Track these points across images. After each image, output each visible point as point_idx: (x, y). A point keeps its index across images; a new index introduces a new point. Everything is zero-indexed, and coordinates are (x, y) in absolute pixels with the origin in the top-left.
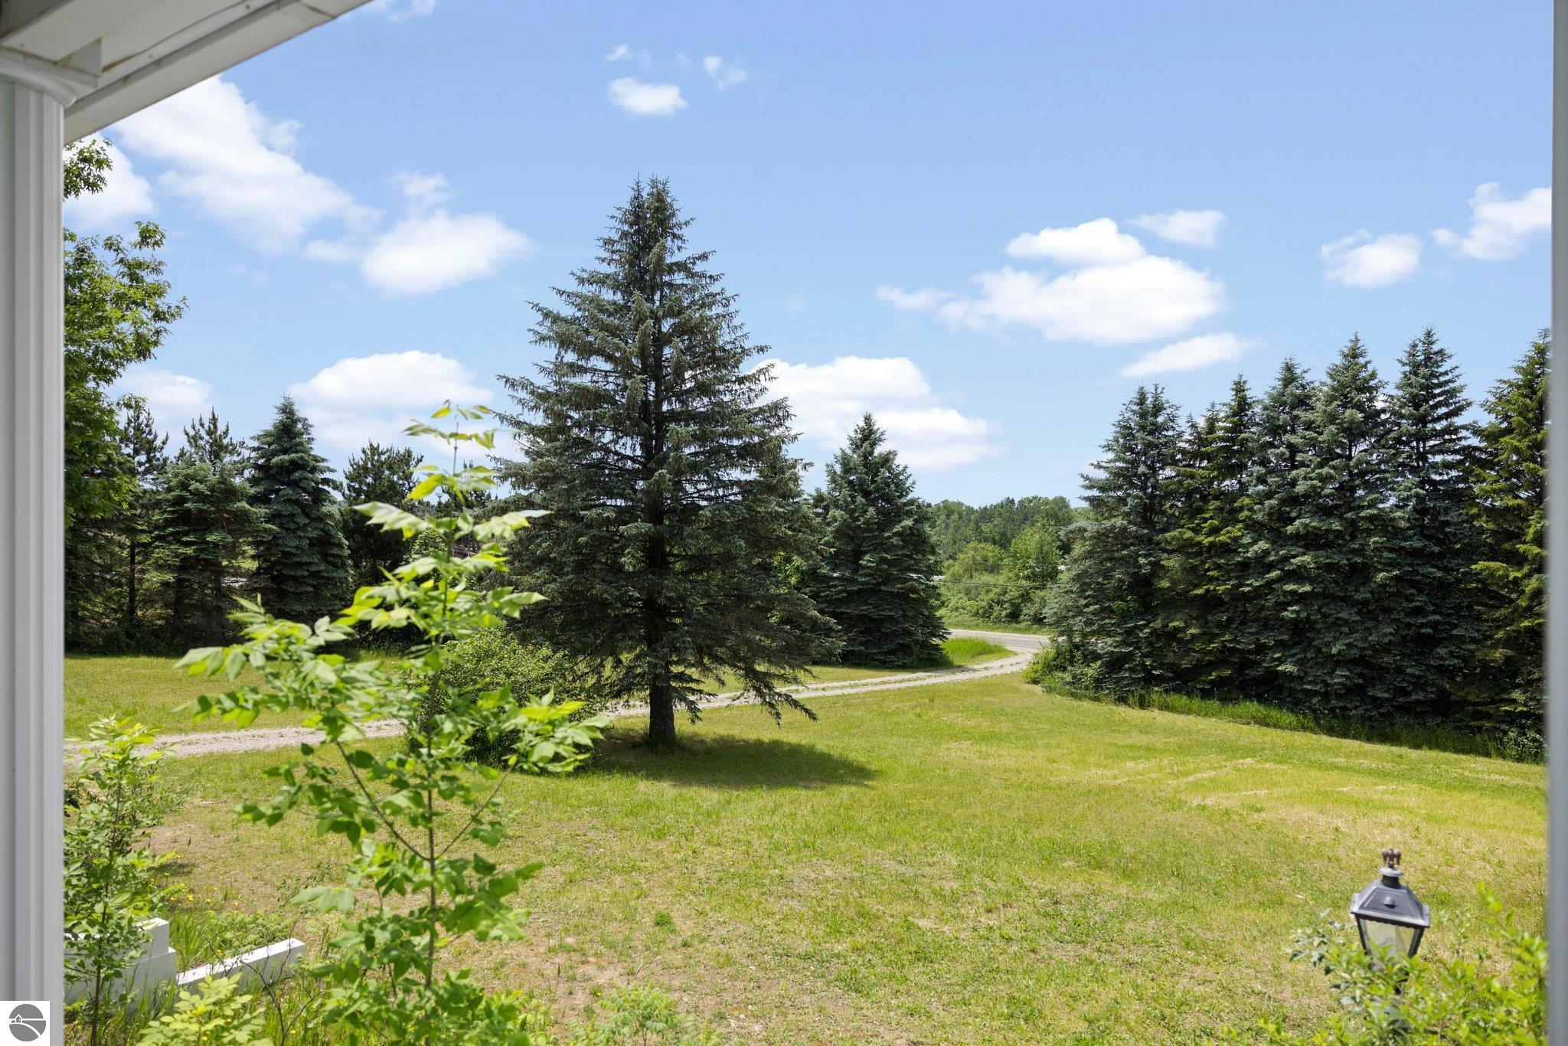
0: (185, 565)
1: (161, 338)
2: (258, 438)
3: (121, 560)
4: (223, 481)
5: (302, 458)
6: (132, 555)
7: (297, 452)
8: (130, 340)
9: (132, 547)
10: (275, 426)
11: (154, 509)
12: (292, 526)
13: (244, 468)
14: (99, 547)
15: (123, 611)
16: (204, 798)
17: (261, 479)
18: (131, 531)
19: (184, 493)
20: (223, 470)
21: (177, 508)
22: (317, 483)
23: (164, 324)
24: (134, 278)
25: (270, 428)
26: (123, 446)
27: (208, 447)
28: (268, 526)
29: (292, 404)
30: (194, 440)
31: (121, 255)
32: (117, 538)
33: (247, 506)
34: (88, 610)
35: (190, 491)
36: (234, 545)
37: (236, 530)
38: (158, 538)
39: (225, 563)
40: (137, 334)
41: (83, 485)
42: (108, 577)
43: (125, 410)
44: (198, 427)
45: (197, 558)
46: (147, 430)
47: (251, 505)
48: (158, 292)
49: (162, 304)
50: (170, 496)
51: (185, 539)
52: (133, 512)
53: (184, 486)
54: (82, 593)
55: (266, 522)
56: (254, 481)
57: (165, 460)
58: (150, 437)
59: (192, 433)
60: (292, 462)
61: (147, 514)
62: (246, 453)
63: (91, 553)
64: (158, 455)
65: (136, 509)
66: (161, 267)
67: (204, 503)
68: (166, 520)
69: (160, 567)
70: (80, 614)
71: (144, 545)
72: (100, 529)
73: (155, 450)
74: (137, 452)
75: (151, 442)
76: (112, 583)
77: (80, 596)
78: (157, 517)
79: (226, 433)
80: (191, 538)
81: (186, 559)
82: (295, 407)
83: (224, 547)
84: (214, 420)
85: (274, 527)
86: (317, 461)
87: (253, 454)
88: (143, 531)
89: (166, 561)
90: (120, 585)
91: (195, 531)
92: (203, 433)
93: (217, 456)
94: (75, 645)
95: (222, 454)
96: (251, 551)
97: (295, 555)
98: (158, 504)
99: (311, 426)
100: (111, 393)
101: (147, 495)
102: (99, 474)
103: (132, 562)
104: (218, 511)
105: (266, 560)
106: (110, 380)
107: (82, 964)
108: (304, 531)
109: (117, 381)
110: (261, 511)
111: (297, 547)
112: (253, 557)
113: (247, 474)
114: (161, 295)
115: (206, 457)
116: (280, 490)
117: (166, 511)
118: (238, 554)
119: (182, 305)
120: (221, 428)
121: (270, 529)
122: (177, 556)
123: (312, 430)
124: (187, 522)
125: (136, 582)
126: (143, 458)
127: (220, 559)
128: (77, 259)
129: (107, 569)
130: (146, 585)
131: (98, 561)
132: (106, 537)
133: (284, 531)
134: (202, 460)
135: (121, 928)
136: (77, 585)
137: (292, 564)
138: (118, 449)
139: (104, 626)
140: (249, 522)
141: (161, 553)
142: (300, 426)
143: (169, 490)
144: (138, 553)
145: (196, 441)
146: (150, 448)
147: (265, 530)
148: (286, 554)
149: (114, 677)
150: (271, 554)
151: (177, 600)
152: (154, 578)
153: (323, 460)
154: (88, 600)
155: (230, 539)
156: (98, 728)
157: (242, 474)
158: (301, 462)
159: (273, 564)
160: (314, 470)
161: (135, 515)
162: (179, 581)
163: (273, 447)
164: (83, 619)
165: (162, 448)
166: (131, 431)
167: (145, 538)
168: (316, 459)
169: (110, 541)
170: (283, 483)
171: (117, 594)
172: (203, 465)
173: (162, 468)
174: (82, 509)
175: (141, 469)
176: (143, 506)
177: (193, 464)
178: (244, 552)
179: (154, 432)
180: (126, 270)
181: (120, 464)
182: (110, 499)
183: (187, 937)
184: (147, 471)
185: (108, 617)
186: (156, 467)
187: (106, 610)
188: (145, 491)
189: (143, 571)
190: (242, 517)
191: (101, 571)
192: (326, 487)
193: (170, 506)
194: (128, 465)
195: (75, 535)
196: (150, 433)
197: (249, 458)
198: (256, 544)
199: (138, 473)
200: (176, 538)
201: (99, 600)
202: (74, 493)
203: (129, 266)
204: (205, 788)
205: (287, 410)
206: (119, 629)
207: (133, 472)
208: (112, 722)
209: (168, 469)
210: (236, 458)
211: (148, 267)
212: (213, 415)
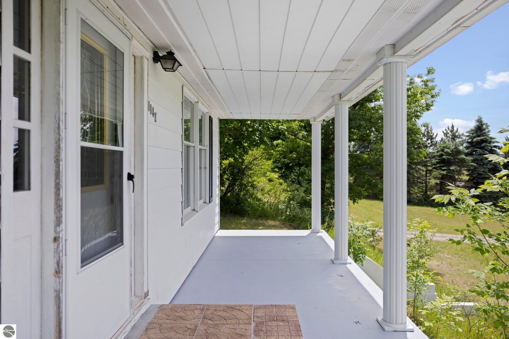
0: (443, 177)
1: (434, 103)
2: (468, 132)
3: (423, 175)
4: (456, 148)
5: (485, 138)
6: (426, 174)
7: (483, 136)
8: (424, 105)
9: (426, 171)
10: (475, 127)
11: (433, 158)
12: (482, 164)
13: (463, 143)
14: (416, 171)
15: (423, 192)
16: (448, 255)
17: (470, 147)
18: (426, 166)
19: (443, 153)
20: (456, 144)
21: (440, 158)
22: (491, 147)
23: (434, 99)
24: (426, 85)
25: (473, 128)
26: (423, 138)
27: (451, 136)
28: (472, 164)
29: (481, 118)
30: (446, 134)
31: (422, 79)
32: (421, 168)
33: (465, 157)
34: (413, 191)
35: (444, 152)
36: (460, 171)
37: (460, 165)
38: (434, 168)
39: (457, 177)
40: (426, 103)
41: (411, 152)
42: (419, 181)
43: (423, 127)
44: (447, 130)
45: (447, 175)
46: (431, 132)
47: (466, 156)
48: (433, 88)
49: (434, 92)
50: (438, 154)
51: (443, 168)
52: (426, 159)
53: (443, 150)
54: (412, 185)
55: (472, 162)
56: (467, 148)
57: (436, 142)
58: (432, 135)
59: (445, 132)
60: (482, 140)
61: (431, 160)
62: (464, 138)
63: (414, 173)
64: (434, 140)
65: (427, 158)
66: (434, 80)
67: (449, 156)
68: (437, 162)
69: (435, 178)
70: (411, 192)
71: (430, 170)
72: (416, 165)
73: (433, 139)
74: (427, 140)
75: (432, 136)
76: (420, 183)
77: (411, 186)
78: (434, 161)
79: (457, 131)
80: (445, 168)
81: (443, 175)
82: (483, 120)
83: (456, 171)
84: (453, 127)
85: (474, 164)
86: (491, 139)
87: (467, 138)
88: (429, 166)
89: (437, 176)
90: (423, 183)
91: (446, 166)
92: (449, 132)
93: (454, 140)
94: (410, 202)
95: (456, 139)
96: (466, 173)
97: (483, 174)
98: (434, 157)
99: (489, 126)
100: (420, 122)
101: (431, 154)
102: (416, 148)
103: (426, 176)
104: (454, 159)
105: (472, 176)
106: (419, 118)
107: (411, 288)
108: (486, 165)
109: (421, 118)
110: (470, 158)
111: (484, 172)
112: (467, 175)
113: (464, 145)
114: (434, 89)
115: (450, 140)
116: (477, 150)
117: (437, 159)
118: (462, 174)
119: (440, 92)
120: (455, 129)
121: (473, 165)
122: (440, 174)
123: (489, 128)
124: (444, 163)
125: (427, 182)
126: (429, 141)
127: (455, 176)
128: (410, 83)
129: (419, 178)
130: (430, 184)
131: (416, 176)
132: (418, 168)
133: (478, 166)
134: (449, 141)
135: (421, 280)
136: (411, 183)
137: (482, 178)
138: (421, 139)
139: (418, 196)
140: (465, 162)
141: (436, 173)
142: (484, 126)
143: (438, 152)
144: (428, 173)
145: (446, 135)
146: (431, 138)
147: (471, 165)
148: (480, 174)
149: (421, 213)
150: (474, 174)
151: (440, 189)
152: (433, 182)
153: (494, 139)
154: (413, 188)
155: (458, 169)
156: (415, 221)
157: (462, 145)
158: (485, 140)
159: (474, 178)
160: (490, 142)
161: (427, 160)
162: (441, 183)
163: (474, 135)
164: (412, 194)
165: (435, 138)
166: (426, 133)
167: (430, 168)
168: (491, 138)
169: (419, 169)
170: (478, 148)
171: (422, 186)
172: (449, 143)
173: (435, 145)
174: (411, 159)
175: (429, 145)
176: (430, 158)
177: (446, 143)
178: (464, 173)
179: (433, 132)
180: (424, 83)
181: (422, 144)
182: (419, 156)
183: (441, 291)
184: (431, 146)
185: (419, 194)
186: (434, 144)
187: (418, 191)
188: (430, 153)
189: (430, 179)
190: (463, 161)
191: (417, 179)
192: (495, 149)
193: (438, 157)
194: (425, 144)
195: (409, 167)
196: (432, 133)
197: (465, 140)
198: (468, 170)
199: (428, 147)
200: (440, 168)
201: (416, 188)
202: (409, 154)
203: (424, 82)
204: (449, 252)
205: (480, 121)
206: (422, 198)
207: (426, 147)
208: (418, 219)
209: (438, 145)
210: (460, 140)
211: (430, 81)
212: (452, 125)
